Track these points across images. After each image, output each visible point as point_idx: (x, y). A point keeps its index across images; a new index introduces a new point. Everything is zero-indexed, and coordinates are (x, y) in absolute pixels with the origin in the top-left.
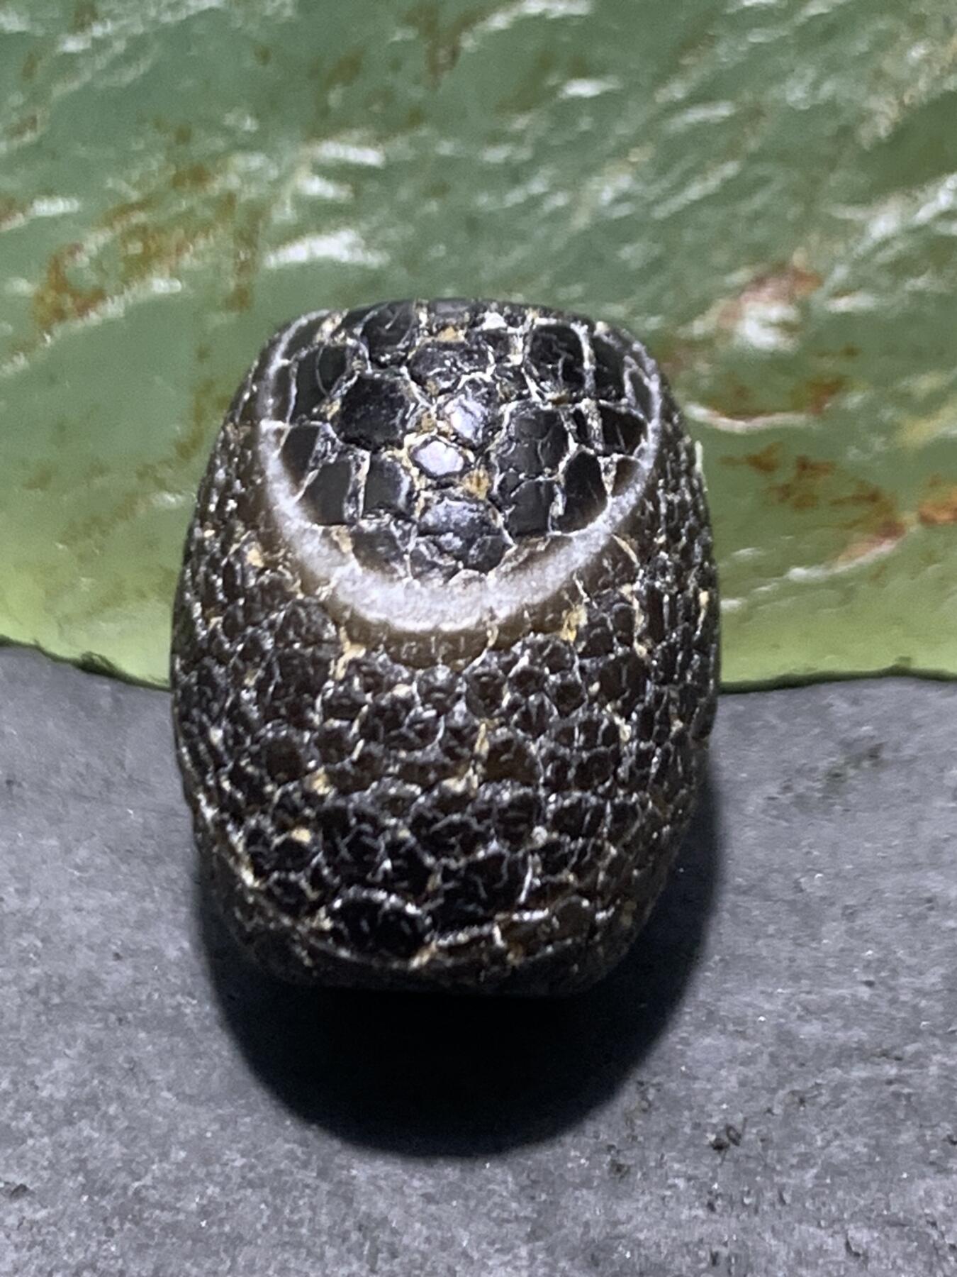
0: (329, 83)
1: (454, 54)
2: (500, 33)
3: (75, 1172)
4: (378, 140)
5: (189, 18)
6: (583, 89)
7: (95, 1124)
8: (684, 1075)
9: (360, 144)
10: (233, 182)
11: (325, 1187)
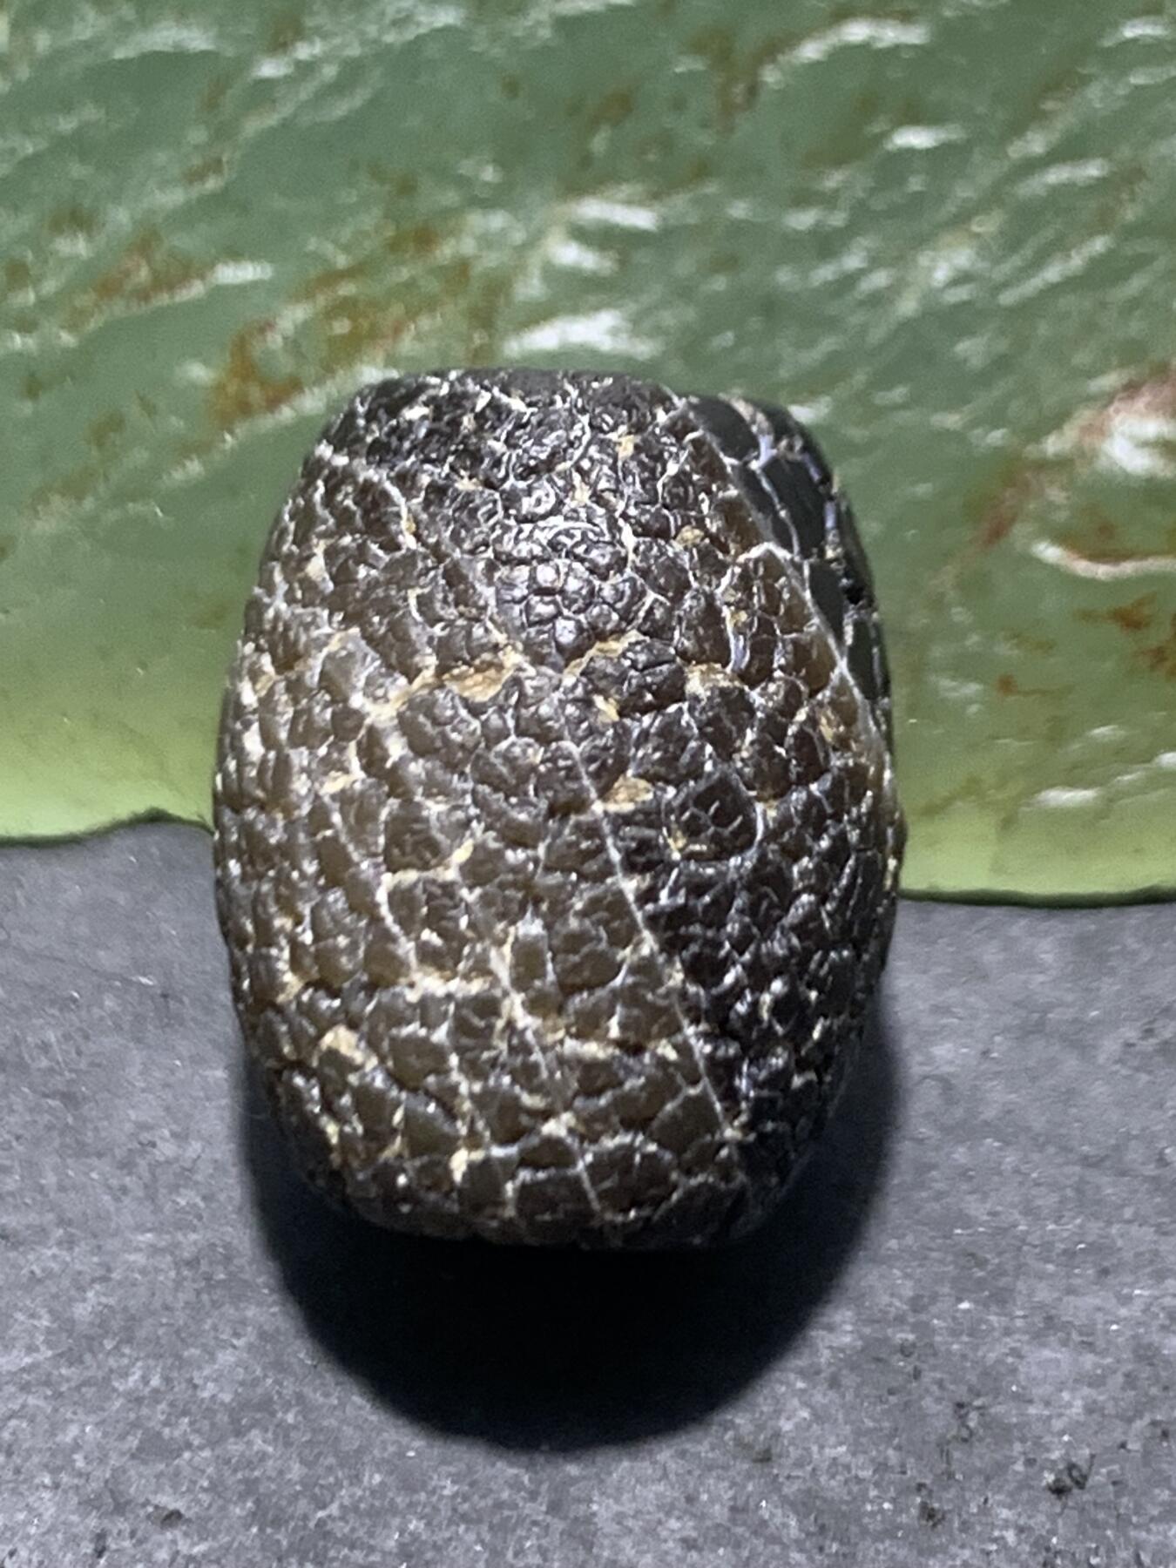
0: (594, 124)
1: (753, 90)
2: (814, 65)
3: (242, 1497)
4: (654, 198)
5: (420, 39)
6: (916, 138)
7: (270, 1435)
8: (1016, 1397)
9: (629, 202)
10: (468, 246)
11: (558, 1525)
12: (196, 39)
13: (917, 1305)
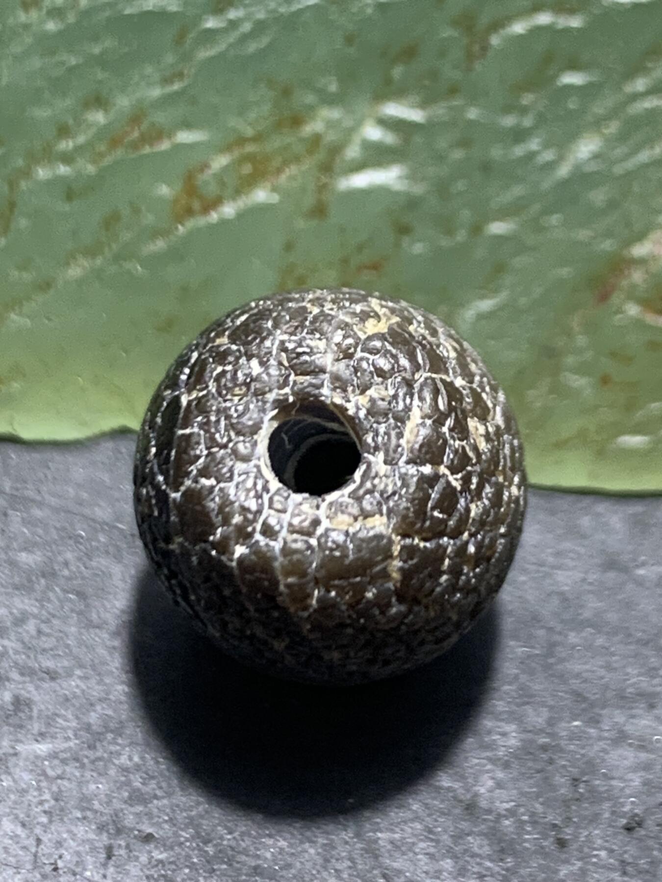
0: (394, 62)
1: (485, 48)
2: (520, 36)
3: (187, 826)
4: (423, 105)
5: (300, 12)
6: (574, 79)
8: (604, 775)
9: (412, 106)
10: (320, 127)
12: (172, 4)
13: (551, 722)
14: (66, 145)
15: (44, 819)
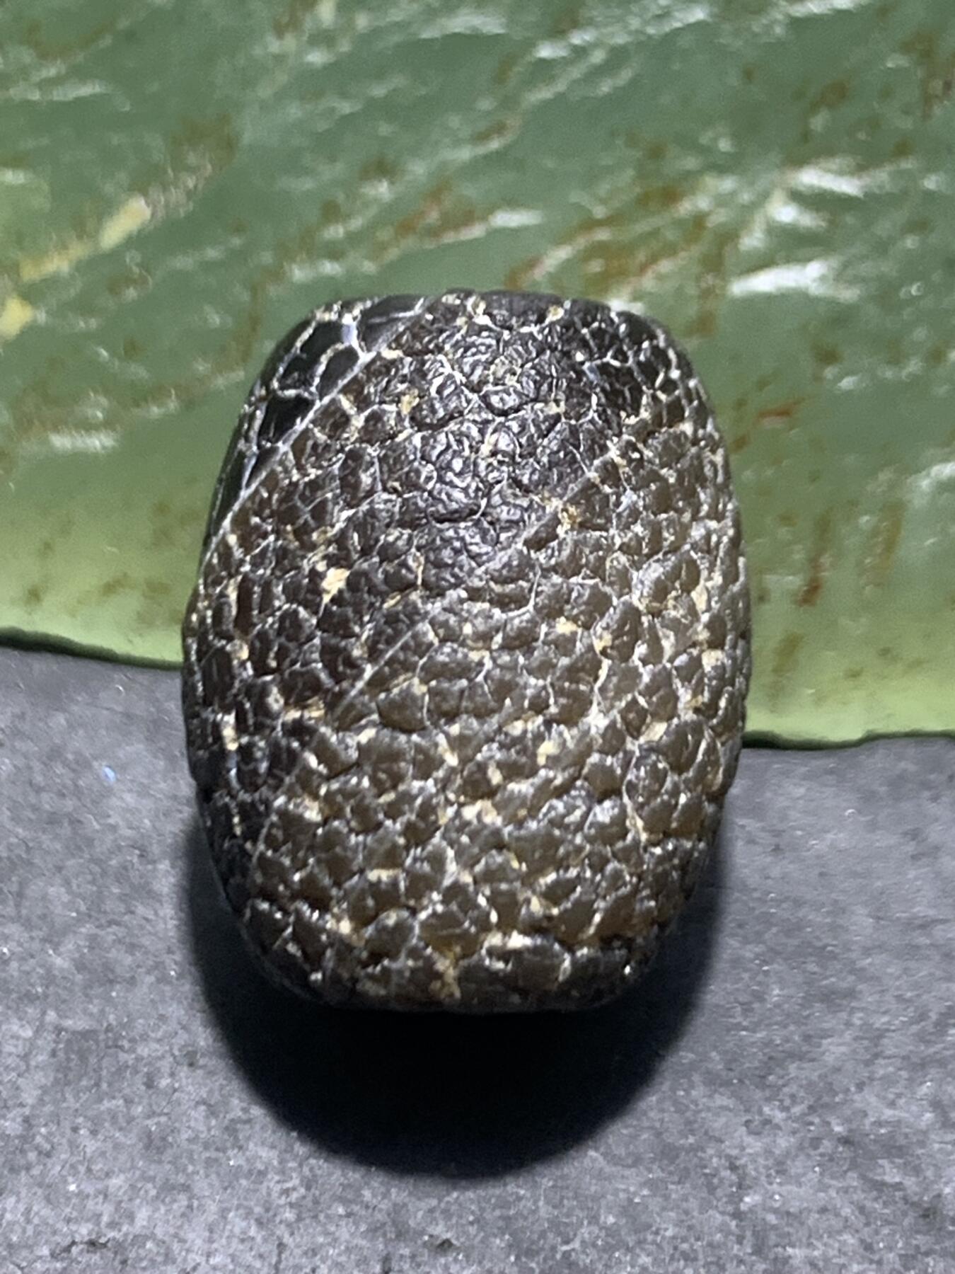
0: (814, 108)
3: (501, 1231)
4: (859, 169)
5: (676, 32)
9: (840, 173)
12: (490, 23)
14: (336, 232)
15: (289, 1215)
